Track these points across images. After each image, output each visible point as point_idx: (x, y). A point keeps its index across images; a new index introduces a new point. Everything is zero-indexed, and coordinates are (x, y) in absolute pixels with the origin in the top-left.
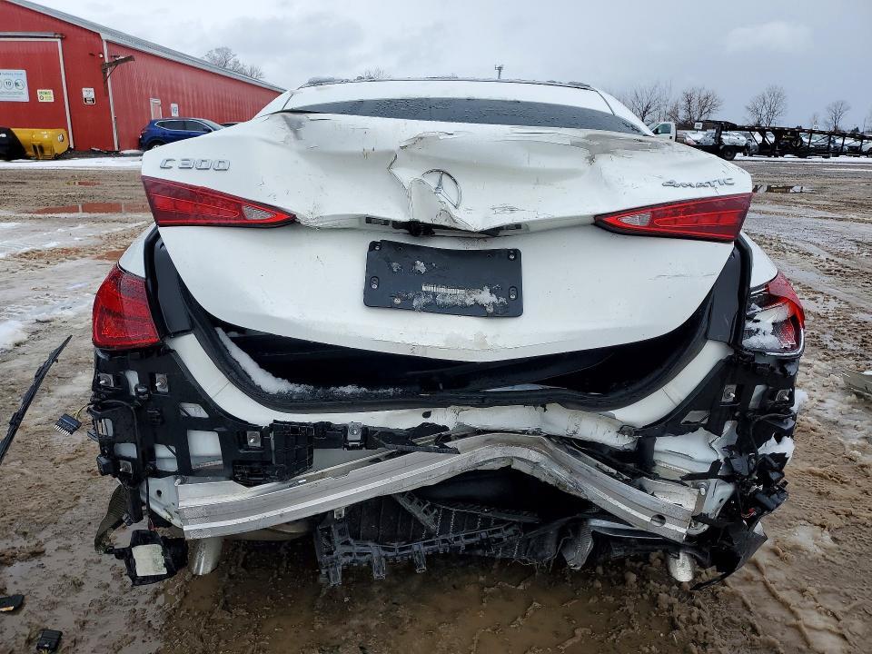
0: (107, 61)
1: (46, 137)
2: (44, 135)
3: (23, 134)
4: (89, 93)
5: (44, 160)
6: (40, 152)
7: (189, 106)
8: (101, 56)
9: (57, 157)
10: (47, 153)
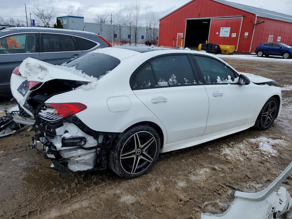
0: (255, 23)
1: (228, 48)
2: (228, 47)
3: (222, 47)
4: (246, 34)
5: (226, 55)
6: (225, 52)
7: (286, 37)
8: (254, 22)
9: (229, 54)
10: (227, 52)
